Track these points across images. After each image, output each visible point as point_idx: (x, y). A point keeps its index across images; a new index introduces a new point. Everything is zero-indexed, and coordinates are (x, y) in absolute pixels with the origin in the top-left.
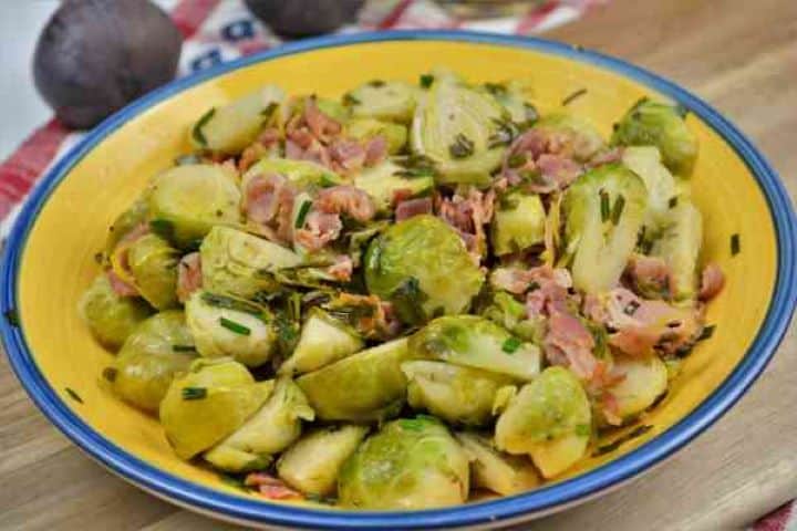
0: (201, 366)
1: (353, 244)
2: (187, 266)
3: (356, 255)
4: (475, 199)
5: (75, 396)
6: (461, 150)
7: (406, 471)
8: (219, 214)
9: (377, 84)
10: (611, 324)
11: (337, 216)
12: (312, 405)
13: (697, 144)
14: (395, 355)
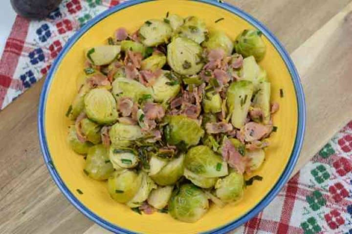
0: (119, 175)
1: (160, 127)
2: (104, 135)
3: (162, 130)
4: (195, 91)
5: (80, 192)
6: (187, 65)
7: (191, 211)
8: (111, 115)
9: (148, 23)
10: (246, 141)
11: (154, 121)
12: (156, 184)
13: (266, 47)
14: (180, 166)
